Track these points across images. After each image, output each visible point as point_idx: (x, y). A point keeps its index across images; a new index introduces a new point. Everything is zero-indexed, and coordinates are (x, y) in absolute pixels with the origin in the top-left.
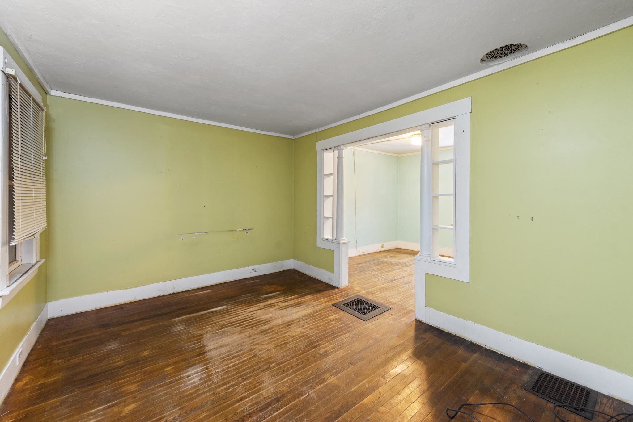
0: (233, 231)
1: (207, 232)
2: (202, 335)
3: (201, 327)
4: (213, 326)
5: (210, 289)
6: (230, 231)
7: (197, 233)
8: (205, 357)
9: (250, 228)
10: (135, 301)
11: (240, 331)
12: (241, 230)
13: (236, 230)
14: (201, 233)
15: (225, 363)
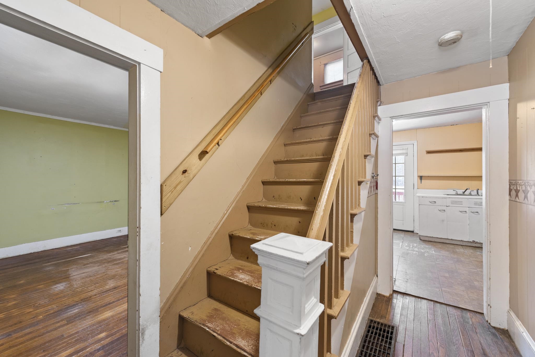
0: (101, 202)
1: (76, 204)
2: (69, 270)
3: (68, 266)
4: (78, 265)
5: (79, 246)
6: (98, 202)
7: (67, 204)
8: (69, 279)
9: (116, 200)
10: (7, 257)
11: (99, 265)
12: (108, 201)
13: (104, 202)
14: (71, 204)
15: (84, 280)
